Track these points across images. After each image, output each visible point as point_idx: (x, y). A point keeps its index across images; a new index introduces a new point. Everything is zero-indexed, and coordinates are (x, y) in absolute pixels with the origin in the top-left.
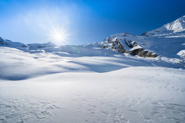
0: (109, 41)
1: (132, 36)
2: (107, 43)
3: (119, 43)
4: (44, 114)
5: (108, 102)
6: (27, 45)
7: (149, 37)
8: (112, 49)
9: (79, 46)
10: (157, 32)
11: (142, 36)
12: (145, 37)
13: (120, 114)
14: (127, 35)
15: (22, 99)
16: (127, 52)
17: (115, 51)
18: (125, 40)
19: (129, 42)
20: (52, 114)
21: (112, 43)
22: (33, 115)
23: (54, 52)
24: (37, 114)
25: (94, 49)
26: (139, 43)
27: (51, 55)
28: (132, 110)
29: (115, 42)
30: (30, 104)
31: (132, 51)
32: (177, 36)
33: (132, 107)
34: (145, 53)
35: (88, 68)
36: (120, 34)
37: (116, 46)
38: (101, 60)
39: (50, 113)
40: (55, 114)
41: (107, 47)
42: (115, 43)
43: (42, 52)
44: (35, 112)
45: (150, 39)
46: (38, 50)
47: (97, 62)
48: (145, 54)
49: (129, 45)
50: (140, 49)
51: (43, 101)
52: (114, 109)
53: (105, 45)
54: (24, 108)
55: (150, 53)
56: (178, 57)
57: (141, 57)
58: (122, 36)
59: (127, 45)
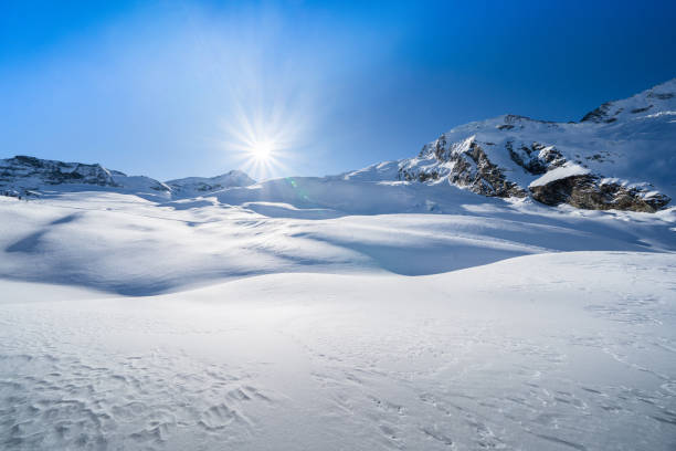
0: (443, 154)
1: (539, 126)
2: (433, 161)
3: (485, 156)
4: (219, 414)
5: (446, 395)
6: (167, 183)
7: (621, 125)
8: (456, 184)
9: (329, 179)
10: (662, 97)
11: (582, 124)
12: (601, 125)
13: (500, 446)
14: (517, 123)
15: (153, 356)
16: (520, 194)
17: (467, 189)
18: (509, 144)
19: (529, 152)
20: (246, 418)
21: (453, 159)
22: (187, 413)
23: (246, 204)
24: (198, 413)
25: (382, 186)
26: (574, 151)
27: (236, 213)
28: (556, 440)
29: (465, 157)
30: (178, 375)
31: (542, 188)
33: (556, 424)
34: (602, 195)
35: (365, 258)
36: (488, 123)
37: (469, 169)
38: (413, 227)
39: (239, 413)
40: (254, 420)
41: (435, 175)
42: (468, 160)
43: (211, 204)
44: (194, 405)
45: (624, 133)
46: (199, 199)
47: (396, 235)
48: (604, 198)
49: (527, 161)
50: (580, 176)
51: (216, 370)
52: (475, 425)
53: (424, 168)
54: (161, 386)
55: (632, 193)
57: (588, 213)
58: (494, 131)
59: (520, 163)
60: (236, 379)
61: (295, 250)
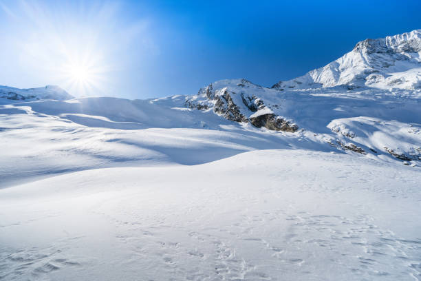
0: (211, 95)
1: (255, 87)
2: (205, 98)
3: (231, 99)
5: (204, 230)
7: (285, 92)
8: (217, 113)
10: (298, 83)
11: (273, 90)
12: (278, 91)
13: (227, 250)
14: (246, 84)
16: (246, 121)
17: (222, 116)
18: (242, 94)
19: (251, 100)
21: (216, 98)
23: (63, 115)
25: (175, 110)
26: (268, 102)
27: (52, 121)
29: (221, 98)
31: (255, 119)
32: (327, 95)
33: (251, 232)
35: (162, 155)
36: (233, 81)
37: (223, 105)
38: (192, 136)
41: (206, 107)
42: (223, 100)
43: (24, 112)
45: (286, 97)
47: (182, 141)
48: (278, 125)
49: (249, 105)
50: (269, 114)
53: (200, 102)
55: (287, 124)
56: (329, 132)
57: (272, 132)
58: (235, 86)
59: (247, 105)
60: (46, 256)
61: (110, 151)
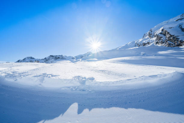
0: (151, 35)
2: (148, 38)
3: (168, 33)
8: (157, 45)
9: (113, 50)
17: (162, 46)
18: (180, 26)
21: (155, 36)
25: (129, 50)
29: (159, 35)
37: (162, 39)
41: (148, 43)
42: (161, 36)
53: (144, 41)
58: (174, 22)
